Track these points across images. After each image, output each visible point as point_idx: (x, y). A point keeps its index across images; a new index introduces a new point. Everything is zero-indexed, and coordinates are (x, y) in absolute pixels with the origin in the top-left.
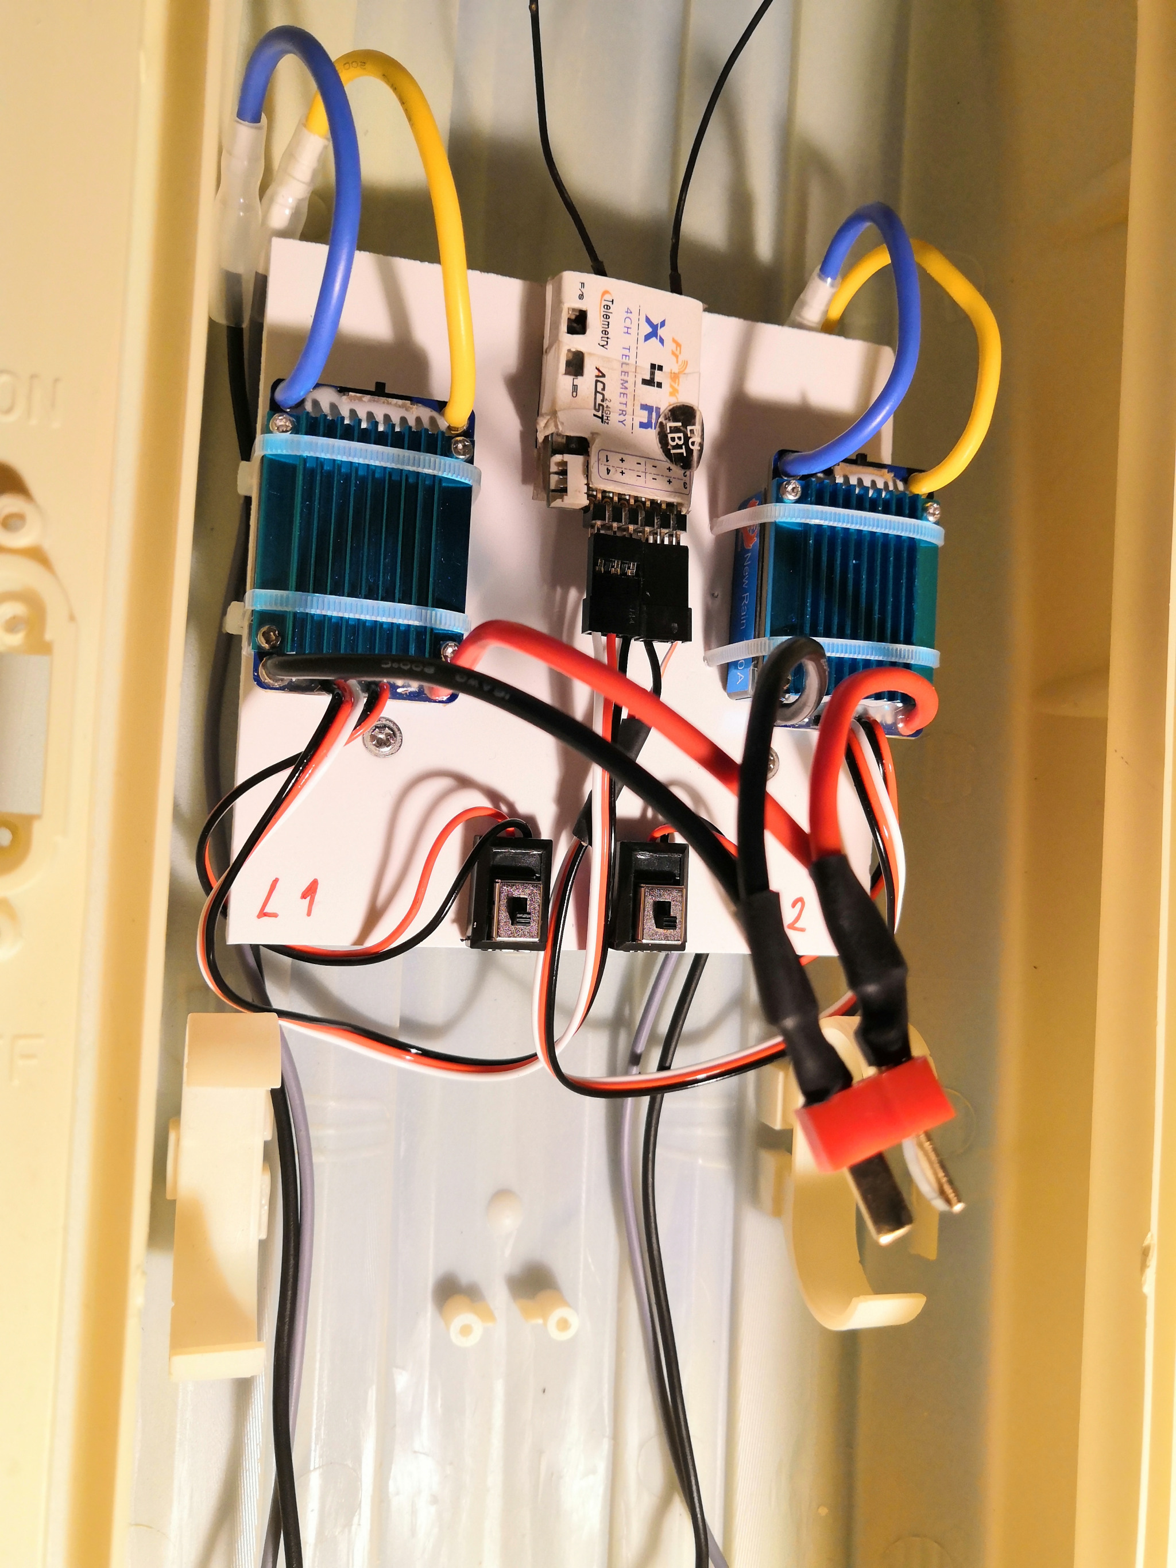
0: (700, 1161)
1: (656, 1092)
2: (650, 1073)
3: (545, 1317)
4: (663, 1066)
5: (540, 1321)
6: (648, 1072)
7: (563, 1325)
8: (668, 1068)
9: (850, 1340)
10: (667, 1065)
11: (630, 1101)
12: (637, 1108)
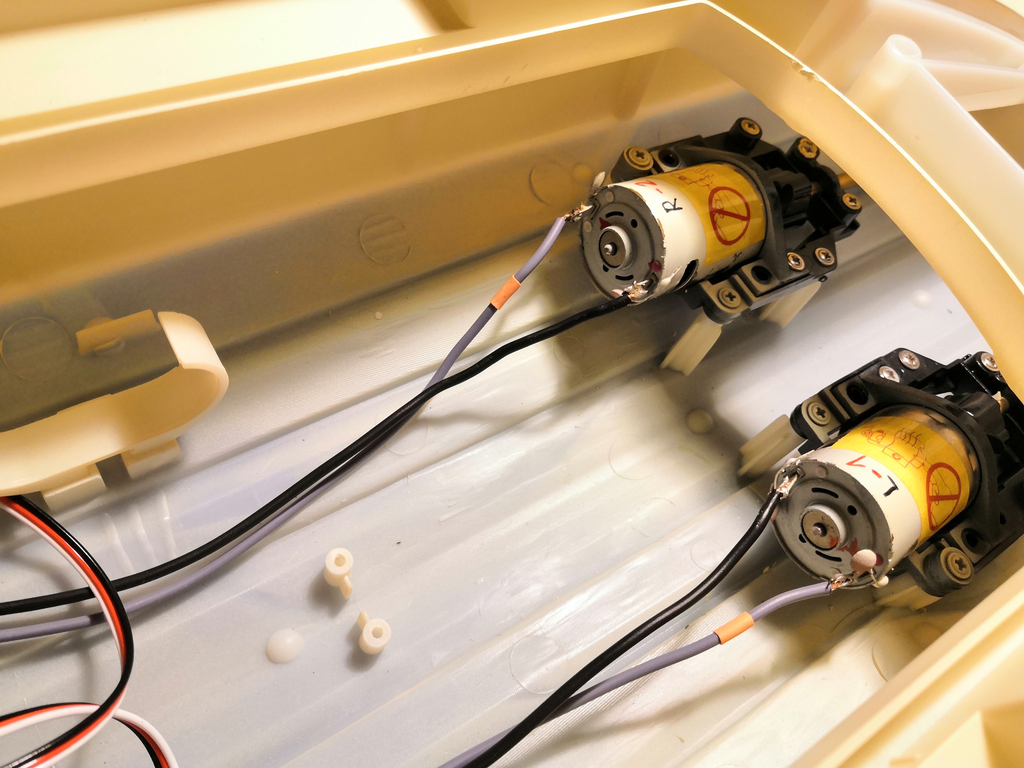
0: (167, 518)
1: (112, 589)
2: (99, 601)
3: (341, 578)
4: (90, 594)
5: (347, 578)
6: (98, 603)
7: (339, 561)
8: (89, 589)
9: (226, 354)
10: (86, 591)
11: (127, 607)
12: (130, 598)
